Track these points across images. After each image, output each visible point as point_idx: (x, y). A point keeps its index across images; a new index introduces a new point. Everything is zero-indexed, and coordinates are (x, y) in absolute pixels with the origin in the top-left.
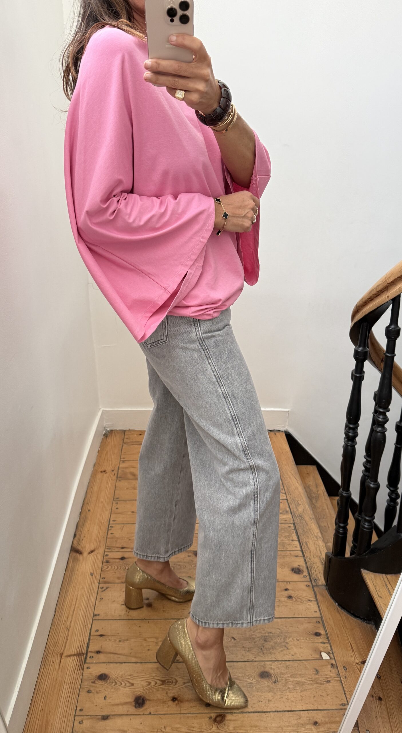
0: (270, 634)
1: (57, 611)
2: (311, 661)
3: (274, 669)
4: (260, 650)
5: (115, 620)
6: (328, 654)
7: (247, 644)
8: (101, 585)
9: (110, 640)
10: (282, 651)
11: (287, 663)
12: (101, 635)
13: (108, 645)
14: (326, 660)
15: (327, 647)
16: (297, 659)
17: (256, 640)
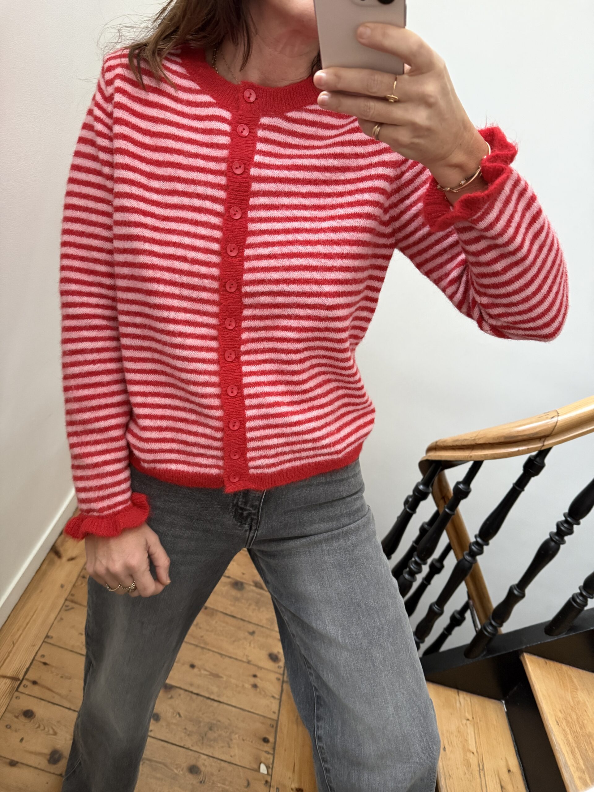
0: (219, 723)
1: (10, 618)
2: (247, 770)
3: (205, 766)
4: (201, 738)
5: (67, 649)
6: (268, 767)
7: (190, 727)
8: (67, 603)
9: (52, 672)
10: (222, 747)
11: (222, 763)
12: (45, 664)
13: (47, 678)
14: (263, 774)
15: (270, 758)
16: (234, 762)
17: (202, 724)
